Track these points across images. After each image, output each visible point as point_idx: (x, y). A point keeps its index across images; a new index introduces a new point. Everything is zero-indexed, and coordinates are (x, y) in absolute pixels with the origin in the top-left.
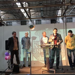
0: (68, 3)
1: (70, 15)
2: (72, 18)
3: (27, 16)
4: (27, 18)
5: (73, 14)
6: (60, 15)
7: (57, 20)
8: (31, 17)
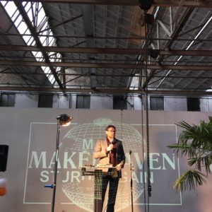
0: (155, 65)
1: (158, 89)
2: (163, 98)
3: (56, 83)
4: (55, 87)
5: (165, 89)
6: (136, 89)
7: (129, 98)
8: (67, 87)
